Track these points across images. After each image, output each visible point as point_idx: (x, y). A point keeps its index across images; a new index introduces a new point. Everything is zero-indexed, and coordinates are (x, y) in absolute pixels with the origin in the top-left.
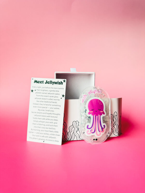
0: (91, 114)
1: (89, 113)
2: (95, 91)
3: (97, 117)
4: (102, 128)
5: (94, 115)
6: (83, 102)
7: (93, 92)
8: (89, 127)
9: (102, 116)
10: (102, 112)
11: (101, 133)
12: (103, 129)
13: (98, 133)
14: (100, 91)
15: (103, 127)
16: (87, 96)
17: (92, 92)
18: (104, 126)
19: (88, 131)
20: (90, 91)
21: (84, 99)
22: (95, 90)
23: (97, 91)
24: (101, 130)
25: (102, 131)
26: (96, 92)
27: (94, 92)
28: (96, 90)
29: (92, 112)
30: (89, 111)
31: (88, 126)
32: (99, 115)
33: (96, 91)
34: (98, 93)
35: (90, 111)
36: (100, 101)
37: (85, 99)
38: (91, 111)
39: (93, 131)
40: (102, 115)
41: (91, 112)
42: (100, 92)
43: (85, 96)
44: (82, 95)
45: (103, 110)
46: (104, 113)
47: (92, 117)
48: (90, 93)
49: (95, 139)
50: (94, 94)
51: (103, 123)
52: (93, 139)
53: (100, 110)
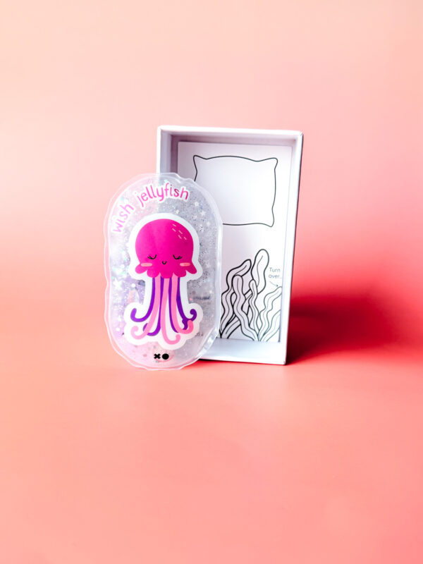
0: (146, 272)
1: (140, 270)
2: (165, 192)
3: (166, 281)
4: (185, 321)
5: (156, 275)
6: (120, 228)
7: (156, 194)
8: (138, 316)
9: (184, 281)
10: (187, 264)
11: (179, 334)
12: (189, 322)
13: (171, 335)
14: (183, 192)
15: (189, 316)
16: (133, 209)
17: (152, 195)
18: (193, 312)
19: (136, 329)
20: (146, 191)
21: (122, 219)
22: (164, 188)
23: (173, 192)
24: (182, 326)
25: (185, 328)
26: (169, 196)
27: (160, 194)
28: (169, 187)
29: (149, 265)
30: (138, 263)
31: (134, 312)
32: (175, 277)
33: (166, 190)
34: (173, 197)
35: (141, 262)
36: (179, 227)
37: (127, 221)
38: (147, 260)
39: (153, 330)
40: (184, 275)
41: (143, 265)
42: (185, 194)
43: (128, 208)
44: (118, 206)
45: (189, 259)
46: (193, 270)
47: (148, 281)
48: (145, 198)
49: (159, 355)
50: (161, 200)
51: (187, 302)
52: (155, 355)
53: (178, 259)
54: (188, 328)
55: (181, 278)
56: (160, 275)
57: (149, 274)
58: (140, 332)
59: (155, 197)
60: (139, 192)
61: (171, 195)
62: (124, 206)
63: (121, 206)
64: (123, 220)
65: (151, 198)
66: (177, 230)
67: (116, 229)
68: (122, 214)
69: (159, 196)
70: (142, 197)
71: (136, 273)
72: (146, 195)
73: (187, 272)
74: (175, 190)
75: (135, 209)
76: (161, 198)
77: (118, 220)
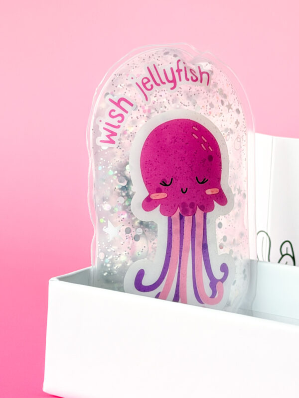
0: (159, 207)
1: (148, 204)
2: (176, 74)
3: (188, 221)
4: (214, 283)
6: (113, 138)
7: (164, 80)
8: (147, 281)
10: (215, 191)
12: (218, 285)
14: (201, 74)
15: (218, 275)
16: (131, 104)
17: (158, 81)
18: (224, 268)
20: (148, 75)
21: (114, 122)
22: (175, 69)
23: (189, 75)
25: (213, 296)
26: (184, 82)
27: (171, 78)
28: (182, 66)
29: (163, 195)
30: (145, 193)
31: (141, 274)
32: (199, 213)
33: (179, 71)
35: (151, 192)
38: (159, 191)
41: (155, 196)
42: (205, 77)
43: (123, 104)
46: (222, 200)
48: (148, 86)
53: (203, 183)
54: (217, 296)
55: (208, 214)
57: (163, 212)
59: (164, 83)
60: (138, 76)
61: (187, 79)
62: (116, 100)
63: (110, 100)
64: (117, 124)
65: (158, 85)
66: (200, 137)
67: (106, 139)
68: (113, 114)
69: (169, 81)
70: (144, 84)
73: (216, 204)
74: (191, 70)
76: (172, 85)
77: (107, 124)
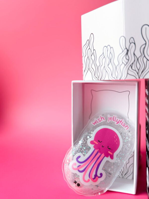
0: (94, 145)
1: (92, 142)
3: (99, 154)
4: (96, 175)
6: (95, 124)
7: (116, 120)
8: (80, 160)
9: (106, 159)
11: (90, 179)
12: (97, 177)
13: (87, 178)
16: (104, 120)
18: (101, 174)
20: (113, 117)
21: (98, 121)
24: (93, 177)
26: (120, 124)
27: (118, 121)
28: (123, 121)
29: (97, 143)
31: (79, 157)
32: (103, 155)
33: (121, 121)
34: (122, 126)
35: (94, 140)
37: (99, 123)
38: (97, 141)
39: (81, 169)
40: (107, 157)
41: (95, 142)
43: (103, 119)
45: (113, 153)
46: (112, 157)
47: (92, 149)
48: (111, 119)
49: (77, 182)
50: (116, 124)
51: (102, 168)
52: (75, 181)
53: (109, 149)
54: (95, 180)
55: (105, 157)
56: (98, 150)
57: (94, 147)
58: (76, 167)
59: (115, 121)
60: (110, 116)
61: (122, 124)
62: (102, 117)
63: (101, 117)
65: (114, 120)
66: (116, 138)
67: (94, 123)
68: (99, 119)
69: (117, 122)
71: (90, 143)
72: (112, 118)
73: (109, 157)
74: (124, 124)
75: (105, 120)
76: (117, 123)
77: (96, 121)
